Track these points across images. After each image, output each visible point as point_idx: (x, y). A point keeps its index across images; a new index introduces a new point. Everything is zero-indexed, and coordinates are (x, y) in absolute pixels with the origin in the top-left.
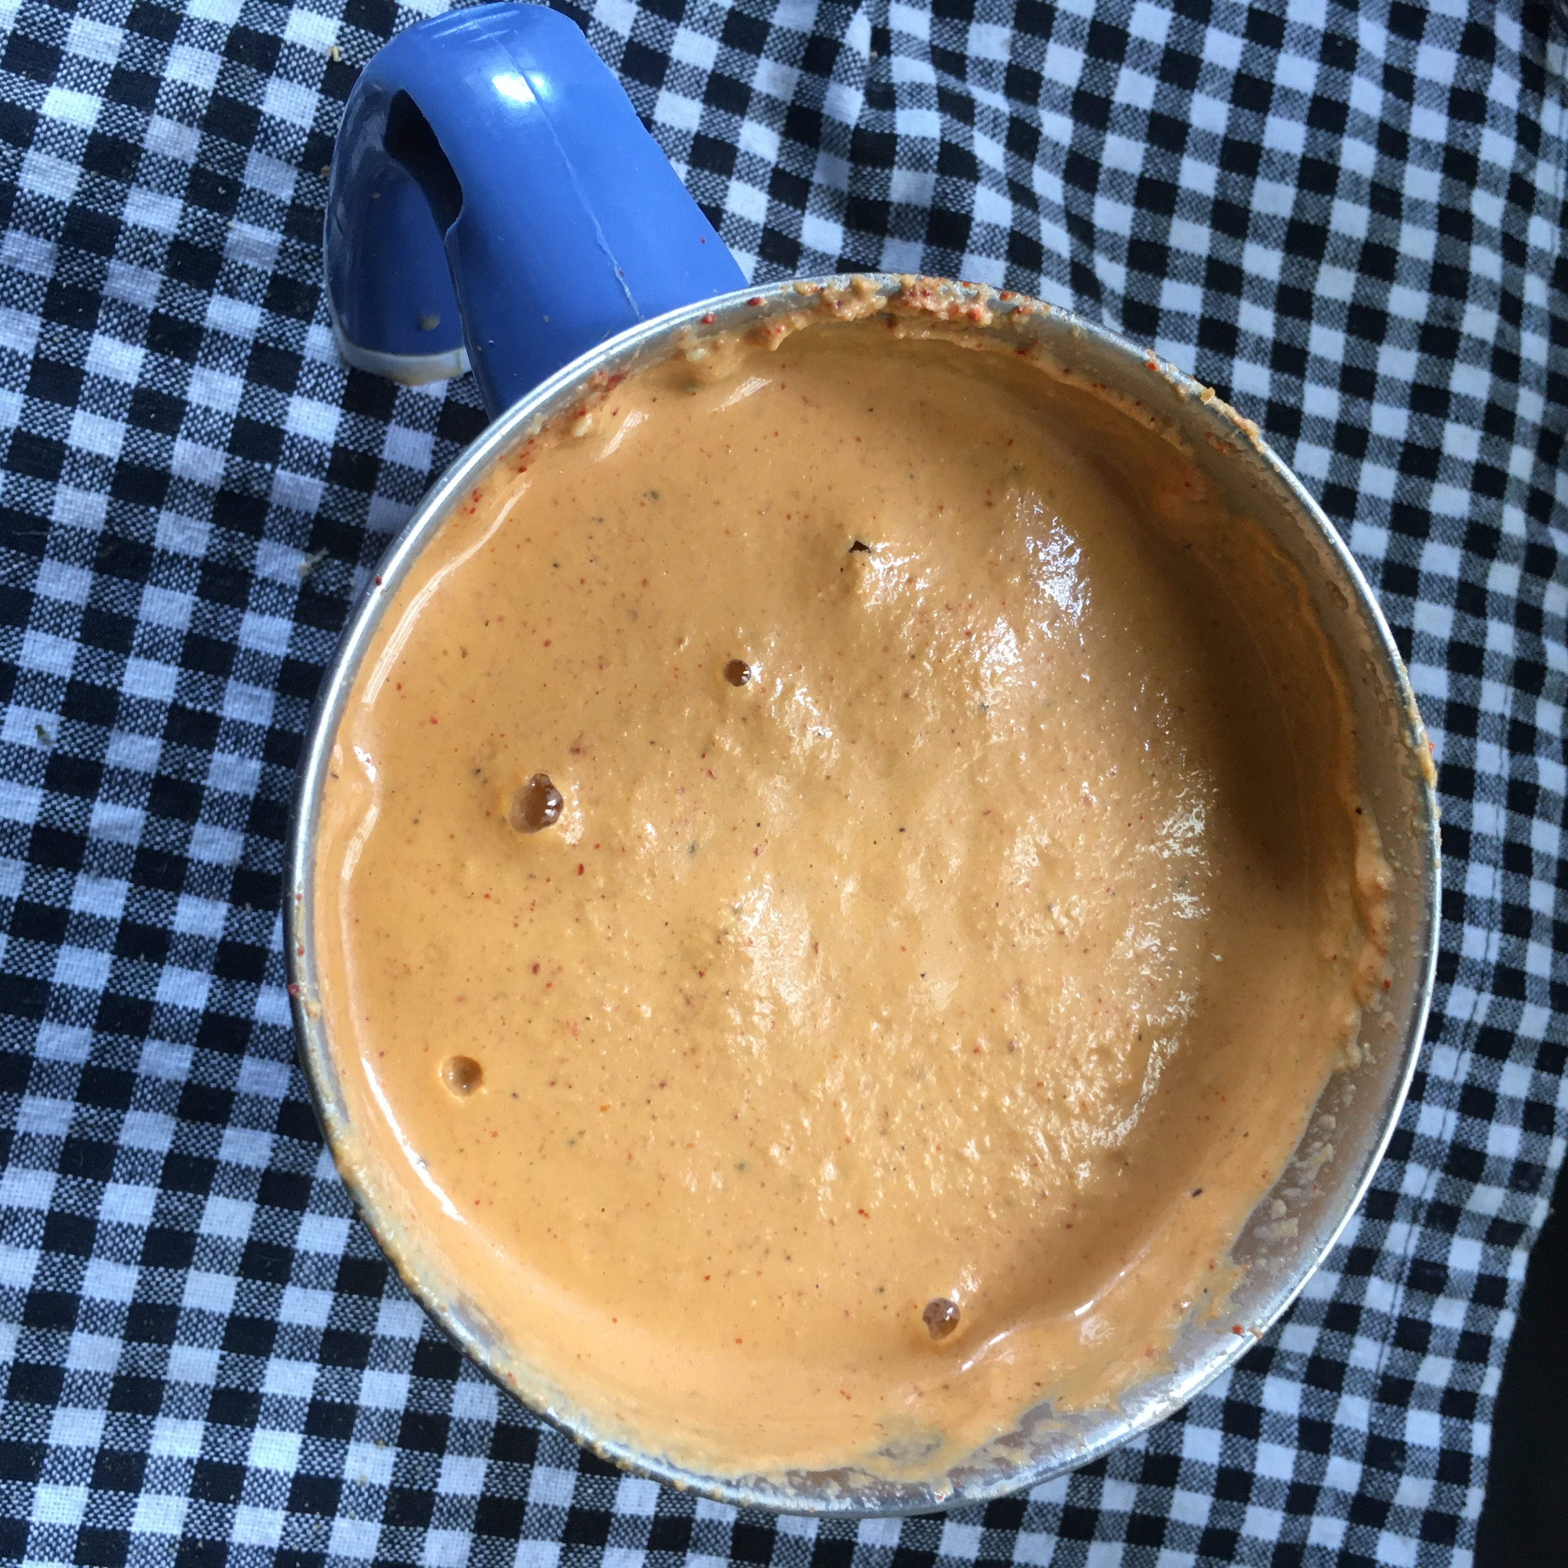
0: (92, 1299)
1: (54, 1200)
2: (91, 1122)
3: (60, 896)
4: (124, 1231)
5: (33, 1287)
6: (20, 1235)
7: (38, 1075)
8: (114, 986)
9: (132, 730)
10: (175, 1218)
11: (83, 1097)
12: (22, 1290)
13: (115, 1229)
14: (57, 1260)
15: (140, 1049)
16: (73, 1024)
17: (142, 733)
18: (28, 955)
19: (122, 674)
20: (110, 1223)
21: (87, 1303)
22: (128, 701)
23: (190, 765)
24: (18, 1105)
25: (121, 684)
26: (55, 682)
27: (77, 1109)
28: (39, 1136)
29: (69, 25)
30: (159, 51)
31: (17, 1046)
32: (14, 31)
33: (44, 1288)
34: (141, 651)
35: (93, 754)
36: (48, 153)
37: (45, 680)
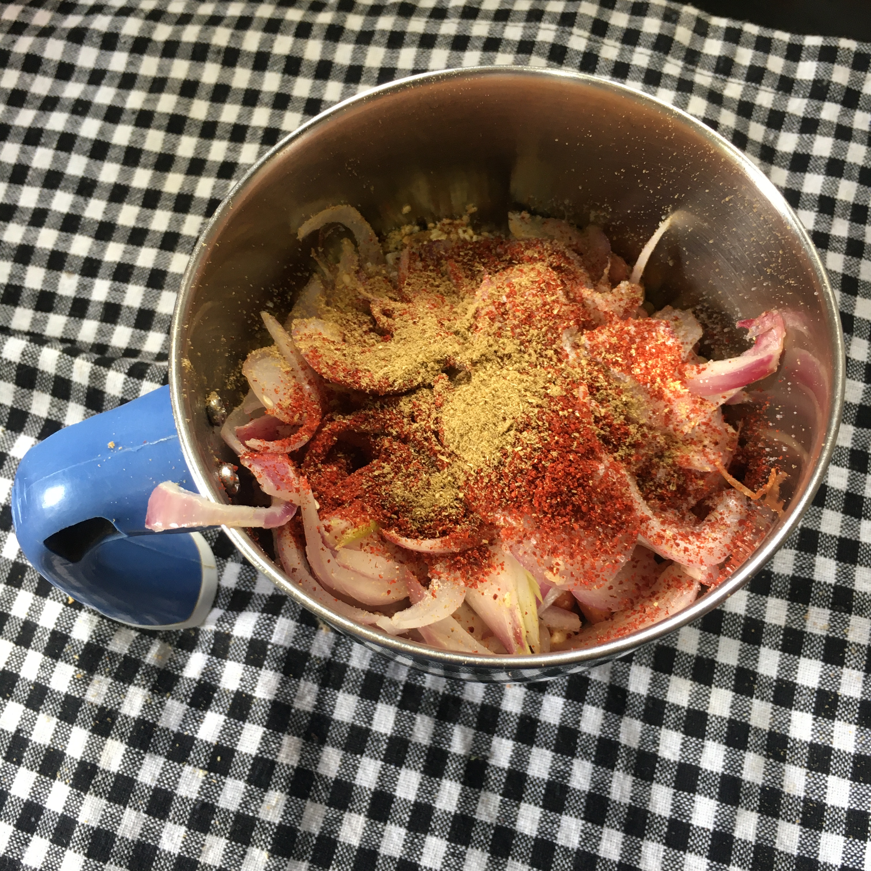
0: (724, 767)
1: (668, 786)
2: (625, 762)
3: (500, 773)
4: (685, 747)
5: (716, 800)
6: (687, 805)
7: (599, 789)
8: (550, 747)
9: (412, 730)
10: (679, 720)
11: (612, 767)
12: (718, 806)
13: (684, 753)
14: (701, 786)
15: (585, 733)
16: (571, 769)
17: (413, 724)
18: (533, 792)
19: (381, 734)
20: (680, 755)
21: (726, 770)
22: (395, 731)
23: (432, 700)
24: (615, 802)
25: (386, 735)
26: (384, 769)
27: (618, 770)
28: (632, 792)
29: (35, 743)
30: (52, 695)
31: (582, 800)
32: (37, 772)
33: (717, 793)
34: (369, 722)
35: (424, 751)
36: (100, 756)
37: (383, 775)
